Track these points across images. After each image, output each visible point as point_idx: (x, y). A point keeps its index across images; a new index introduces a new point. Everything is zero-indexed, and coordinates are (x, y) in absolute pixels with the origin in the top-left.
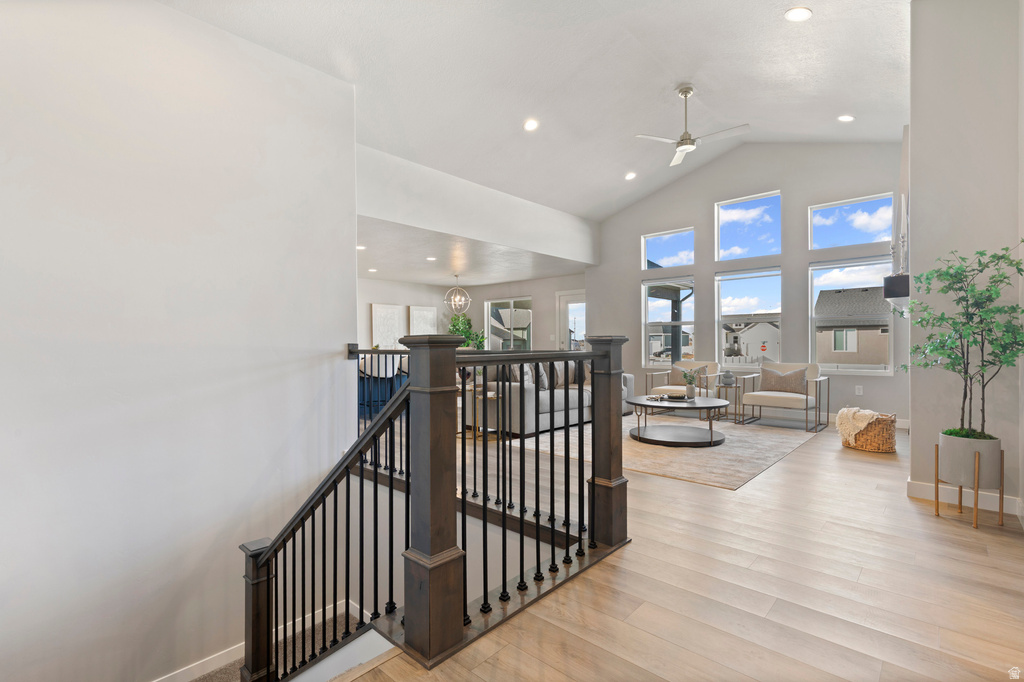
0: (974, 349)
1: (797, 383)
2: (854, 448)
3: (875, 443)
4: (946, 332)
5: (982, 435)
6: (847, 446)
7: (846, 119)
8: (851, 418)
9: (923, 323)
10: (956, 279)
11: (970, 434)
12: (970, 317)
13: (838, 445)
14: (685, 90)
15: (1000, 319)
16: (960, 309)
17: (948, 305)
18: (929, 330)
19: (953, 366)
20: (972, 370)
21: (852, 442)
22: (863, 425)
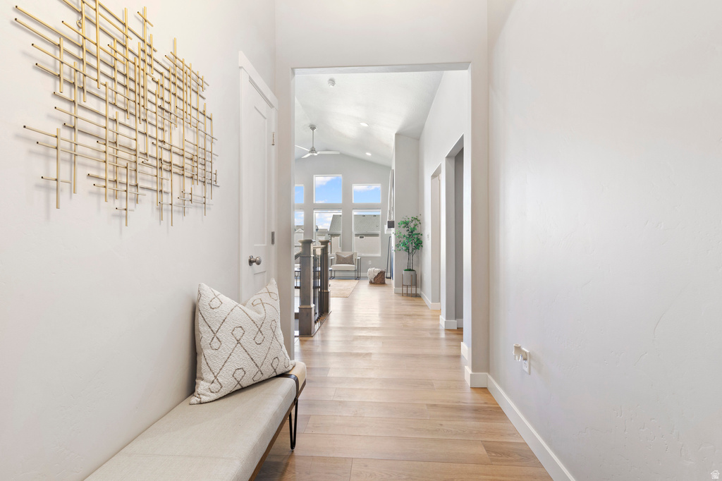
0: (410, 245)
1: (349, 260)
2: (374, 283)
3: (379, 280)
4: (404, 240)
5: (412, 270)
6: (371, 283)
7: (368, 154)
8: (373, 271)
9: (399, 237)
10: (406, 224)
11: (410, 270)
12: (410, 235)
13: (368, 282)
14: (313, 128)
15: (416, 236)
16: (407, 233)
17: (405, 232)
18: (401, 239)
19: (406, 250)
20: (410, 251)
21: (373, 280)
22: (376, 274)
